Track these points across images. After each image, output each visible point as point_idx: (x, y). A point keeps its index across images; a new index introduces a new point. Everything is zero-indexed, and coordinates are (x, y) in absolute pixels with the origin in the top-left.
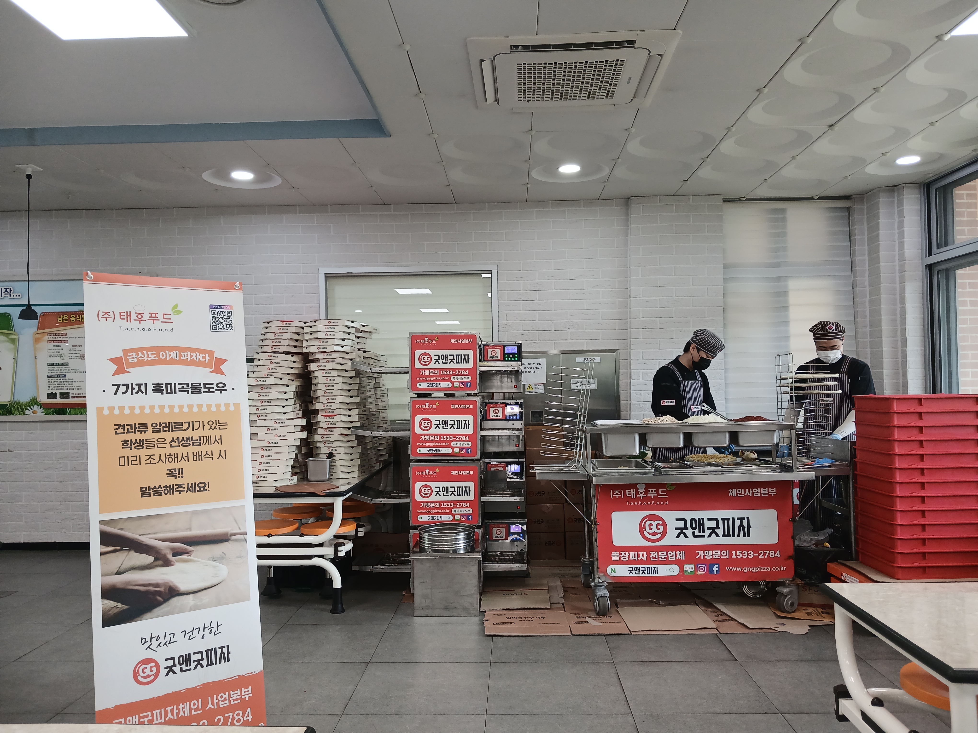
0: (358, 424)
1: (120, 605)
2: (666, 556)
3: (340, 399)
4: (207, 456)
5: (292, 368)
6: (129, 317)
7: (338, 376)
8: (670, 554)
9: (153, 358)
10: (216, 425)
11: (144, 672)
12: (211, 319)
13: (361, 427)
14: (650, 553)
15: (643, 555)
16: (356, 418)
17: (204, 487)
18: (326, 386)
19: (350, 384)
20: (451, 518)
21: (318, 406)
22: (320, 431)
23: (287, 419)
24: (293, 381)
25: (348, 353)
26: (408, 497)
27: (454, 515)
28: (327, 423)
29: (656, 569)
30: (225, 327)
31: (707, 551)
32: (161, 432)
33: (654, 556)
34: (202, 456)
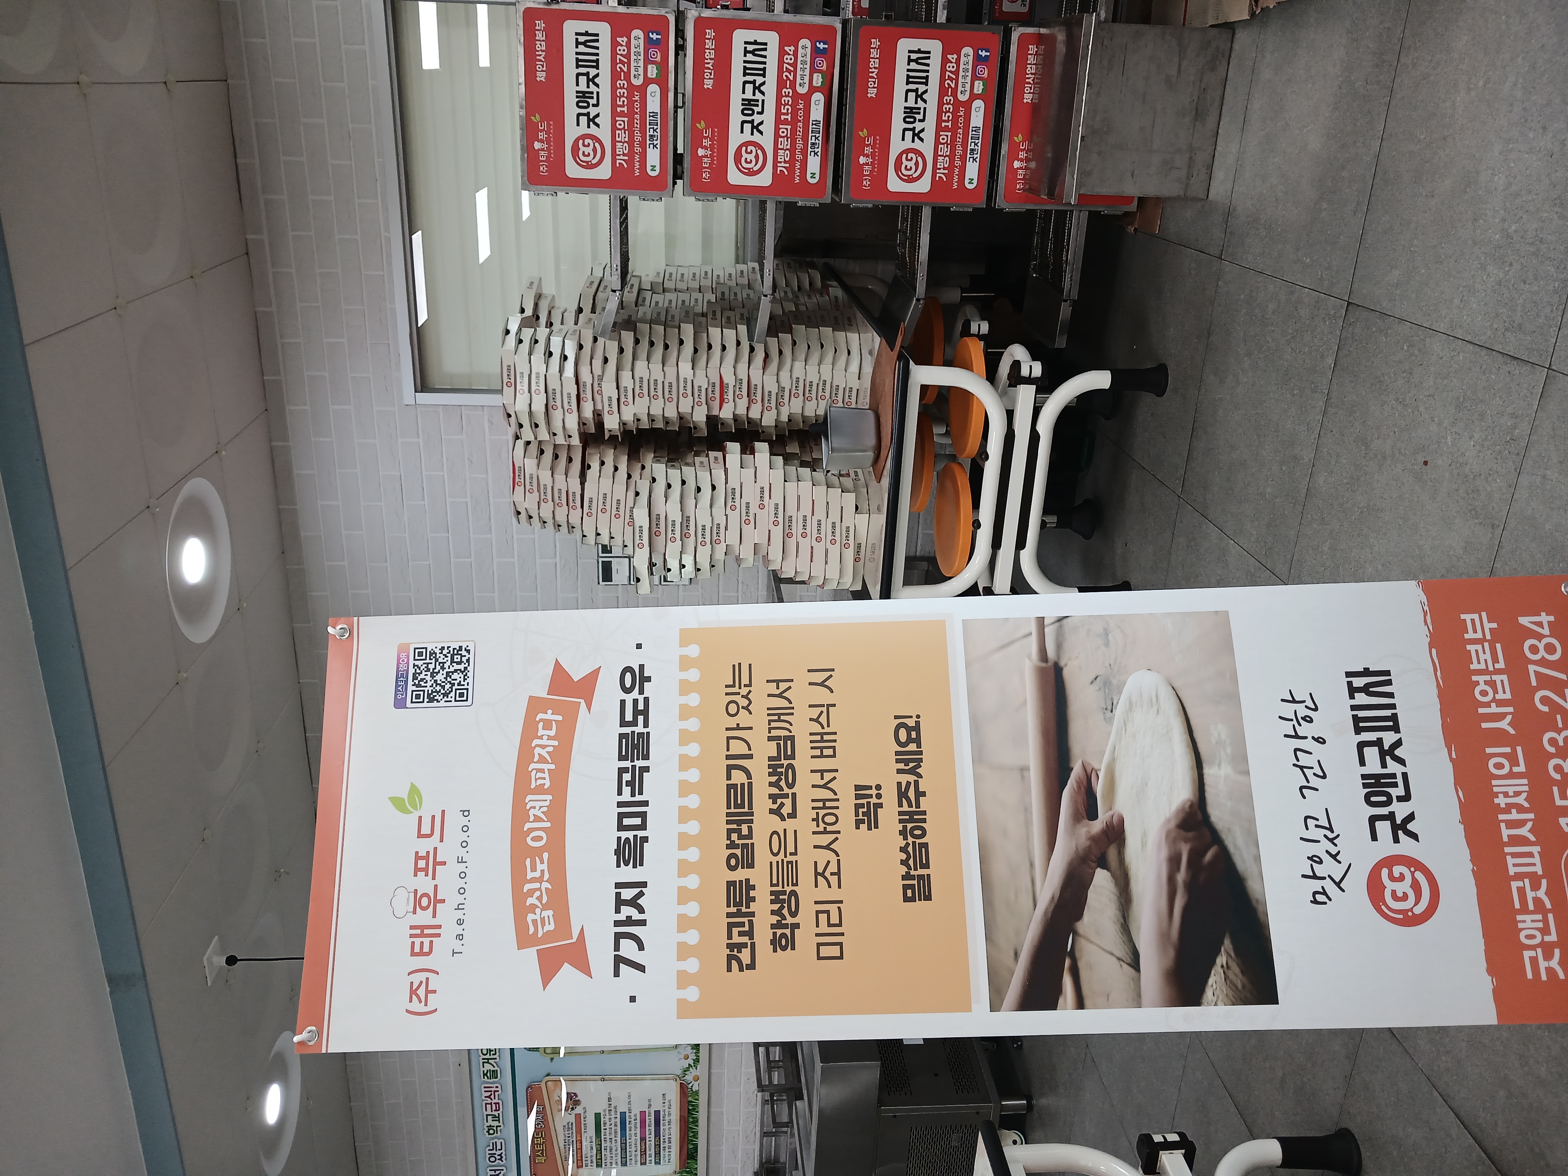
0: (743, 329)
1: (1221, 960)
3: (685, 368)
4: (824, 719)
5: (616, 469)
6: (426, 931)
7: (632, 370)
9: (545, 867)
10: (739, 694)
11: (1405, 897)
12: (435, 704)
13: (750, 322)
16: (730, 334)
17: (909, 729)
18: (656, 397)
19: (652, 344)
20: (979, 104)
21: (700, 416)
22: (755, 414)
23: (726, 483)
24: (643, 467)
25: (581, 347)
26: (917, 211)
27: (973, 97)
28: (737, 399)
30: (462, 667)
32: (753, 844)
34: (822, 734)
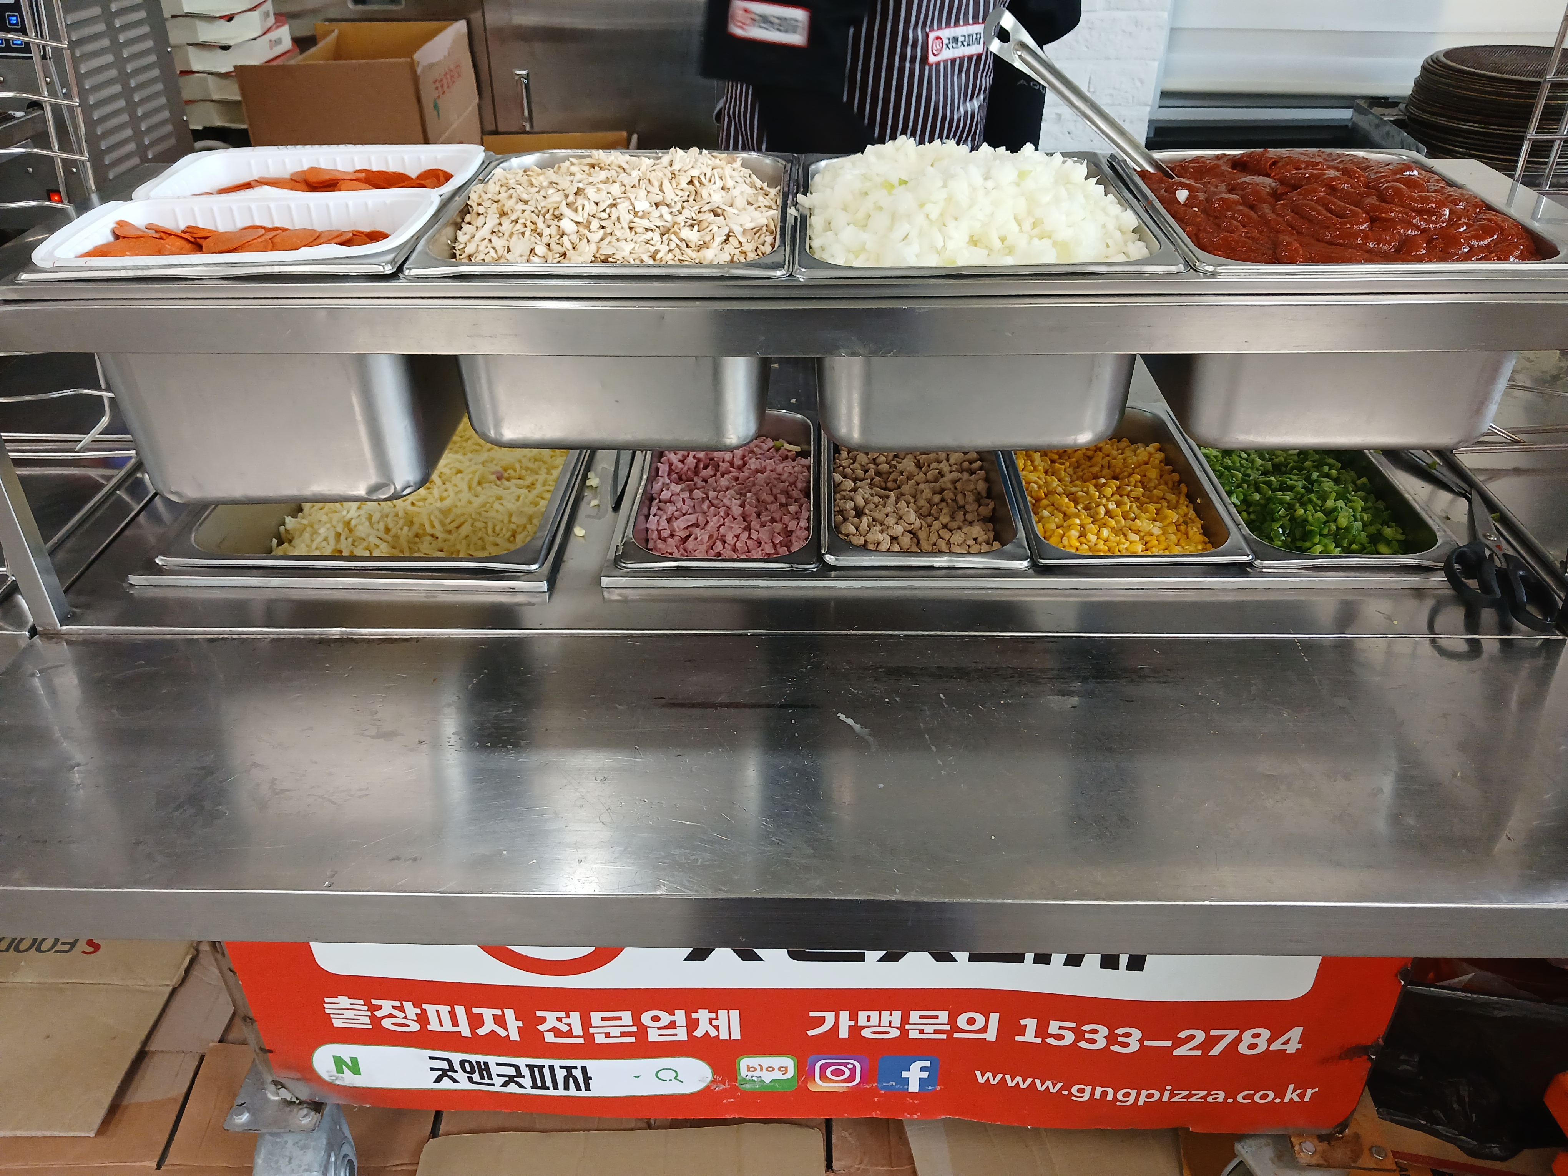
2: (634, 1029)
8: (656, 1019)
14: (539, 1013)
15: (500, 1021)
29: (578, 1073)
31: (874, 1015)
33: (565, 1029)
